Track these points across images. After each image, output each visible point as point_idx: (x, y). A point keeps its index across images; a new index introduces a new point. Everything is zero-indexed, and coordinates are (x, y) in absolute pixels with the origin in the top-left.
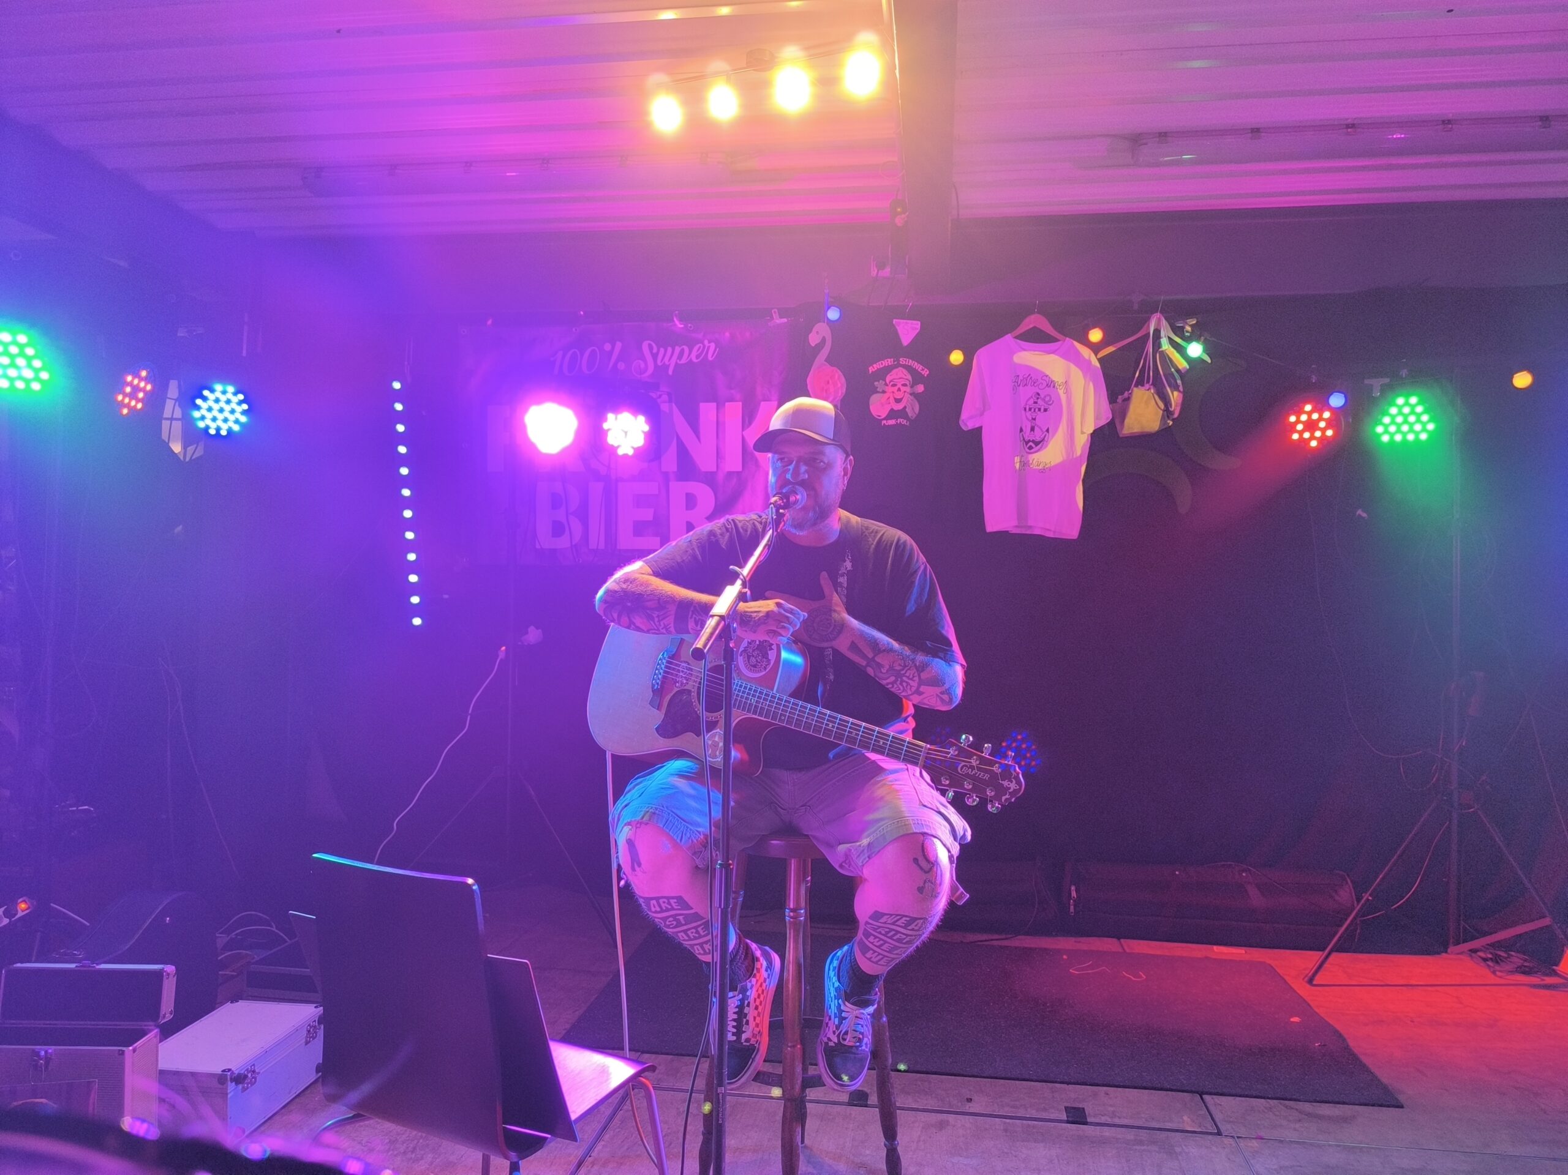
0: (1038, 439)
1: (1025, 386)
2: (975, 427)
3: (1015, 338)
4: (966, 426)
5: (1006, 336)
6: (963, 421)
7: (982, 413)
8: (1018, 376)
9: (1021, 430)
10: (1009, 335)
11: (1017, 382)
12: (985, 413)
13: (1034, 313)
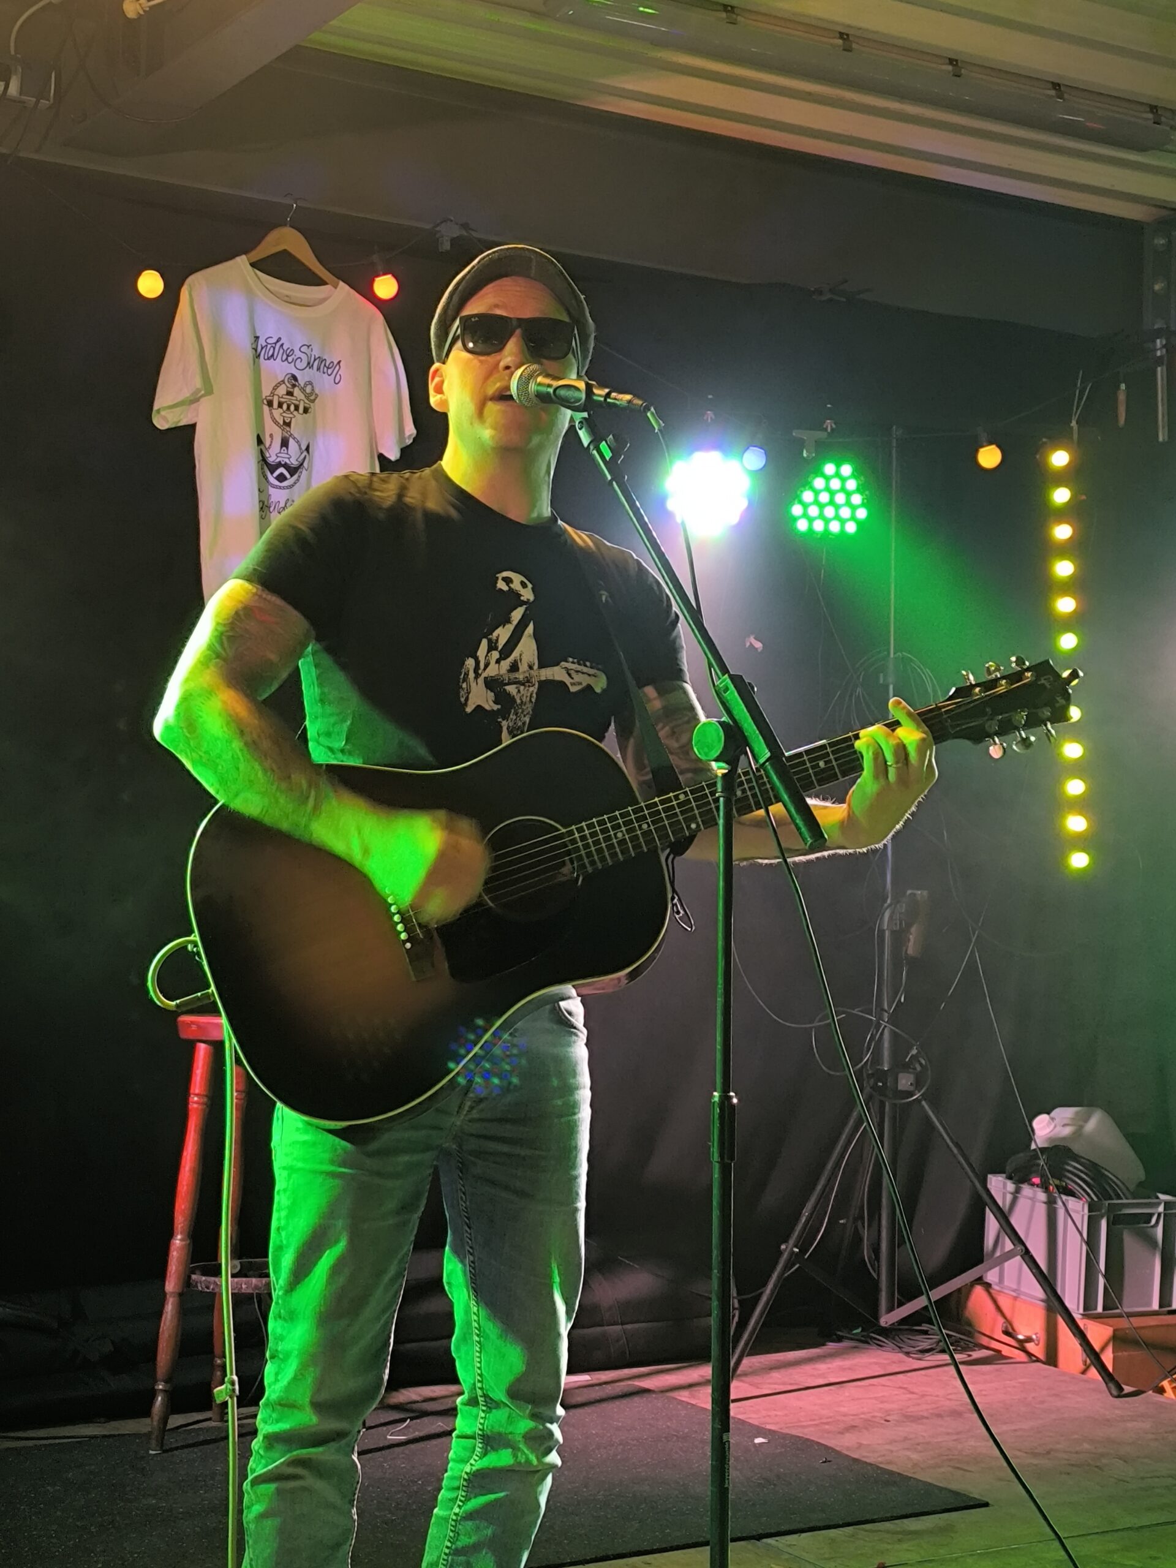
0: (294, 462)
1: (268, 359)
2: (182, 424)
3: (253, 265)
4: (163, 420)
5: (238, 259)
6: (158, 411)
7: (197, 400)
8: (257, 338)
9: (260, 441)
10: (244, 257)
11: (256, 350)
12: (202, 400)
13: (285, 225)
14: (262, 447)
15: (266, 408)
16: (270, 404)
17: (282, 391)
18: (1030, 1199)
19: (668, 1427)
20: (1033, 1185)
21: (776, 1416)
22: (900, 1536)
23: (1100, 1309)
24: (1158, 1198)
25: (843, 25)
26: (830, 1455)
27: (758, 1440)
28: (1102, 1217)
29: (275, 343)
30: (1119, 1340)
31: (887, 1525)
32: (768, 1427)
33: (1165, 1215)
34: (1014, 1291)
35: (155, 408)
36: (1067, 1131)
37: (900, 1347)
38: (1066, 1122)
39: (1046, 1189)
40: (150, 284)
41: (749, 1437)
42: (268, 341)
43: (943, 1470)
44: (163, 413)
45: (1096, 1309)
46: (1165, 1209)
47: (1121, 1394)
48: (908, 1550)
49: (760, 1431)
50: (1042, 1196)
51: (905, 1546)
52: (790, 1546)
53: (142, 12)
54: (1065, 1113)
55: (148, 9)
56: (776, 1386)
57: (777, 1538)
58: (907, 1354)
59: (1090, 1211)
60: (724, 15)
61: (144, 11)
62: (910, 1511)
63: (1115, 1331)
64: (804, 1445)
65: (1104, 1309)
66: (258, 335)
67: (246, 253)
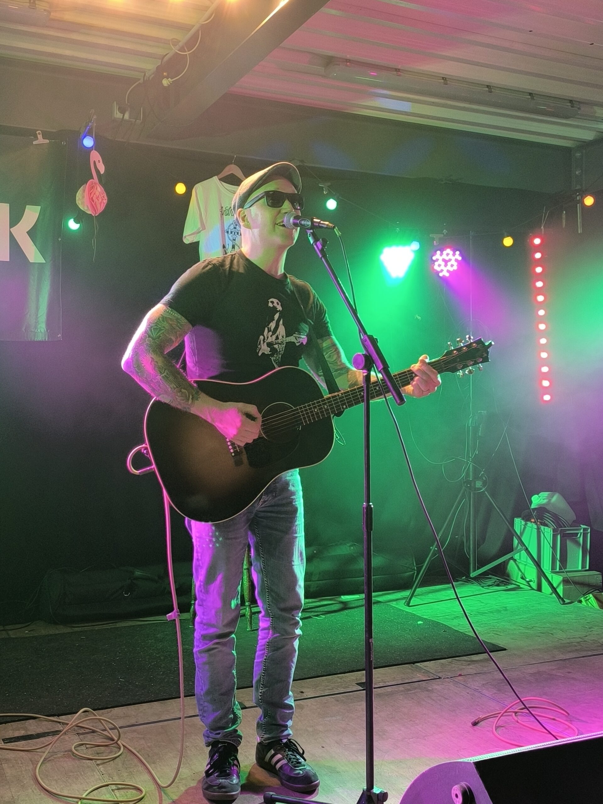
1: (227, 215)
2: (194, 242)
3: (220, 180)
4: (187, 240)
5: (214, 177)
6: (185, 237)
7: (199, 232)
8: (222, 207)
9: (224, 247)
10: (216, 176)
11: (222, 212)
12: (202, 232)
13: (232, 164)
14: (225, 249)
15: (226, 234)
16: (228, 232)
17: (232, 227)
18: (531, 527)
19: (385, 617)
20: (532, 522)
21: (428, 612)
22: (469, 663)
23: (558, 570)
24: (581, 527)
25: (443, 74)
26: (447, 628)
27: (419, 622)
28: (558, 534)
29: (229, 209)
30: (566, 581)
31: (465, 658)
32: (424, 617)
33: (583, 533)
34: (525, 562)
35: (184, 235)
36: (545, 501)
37: (480, 584)
38: (544, 498)
39: (537, 524)
40: (180, 189)
41: (416, 621)
42: (226, 208)
43: (490, 635)
44: (187, 237)
45: (556, 569)
46: (583, 531)
47: (564, 603)
48: (471, 669)
49: (421, 619)
50: (535, 526)
51: (471, 667)
52: (425, 666)
53: (169, 84)
54: (544, 495)
55: (171, 82)
56: (430, 600)
57: (421, 663)
58: (483, 587)
59: (553, 532)
60: (395, 73)
61: (170, 83)
62: (474, 652)
63: (563, 578)
64: (437, 624)
65: (559, 570)
66: (222, 206)
67: (217, 175)
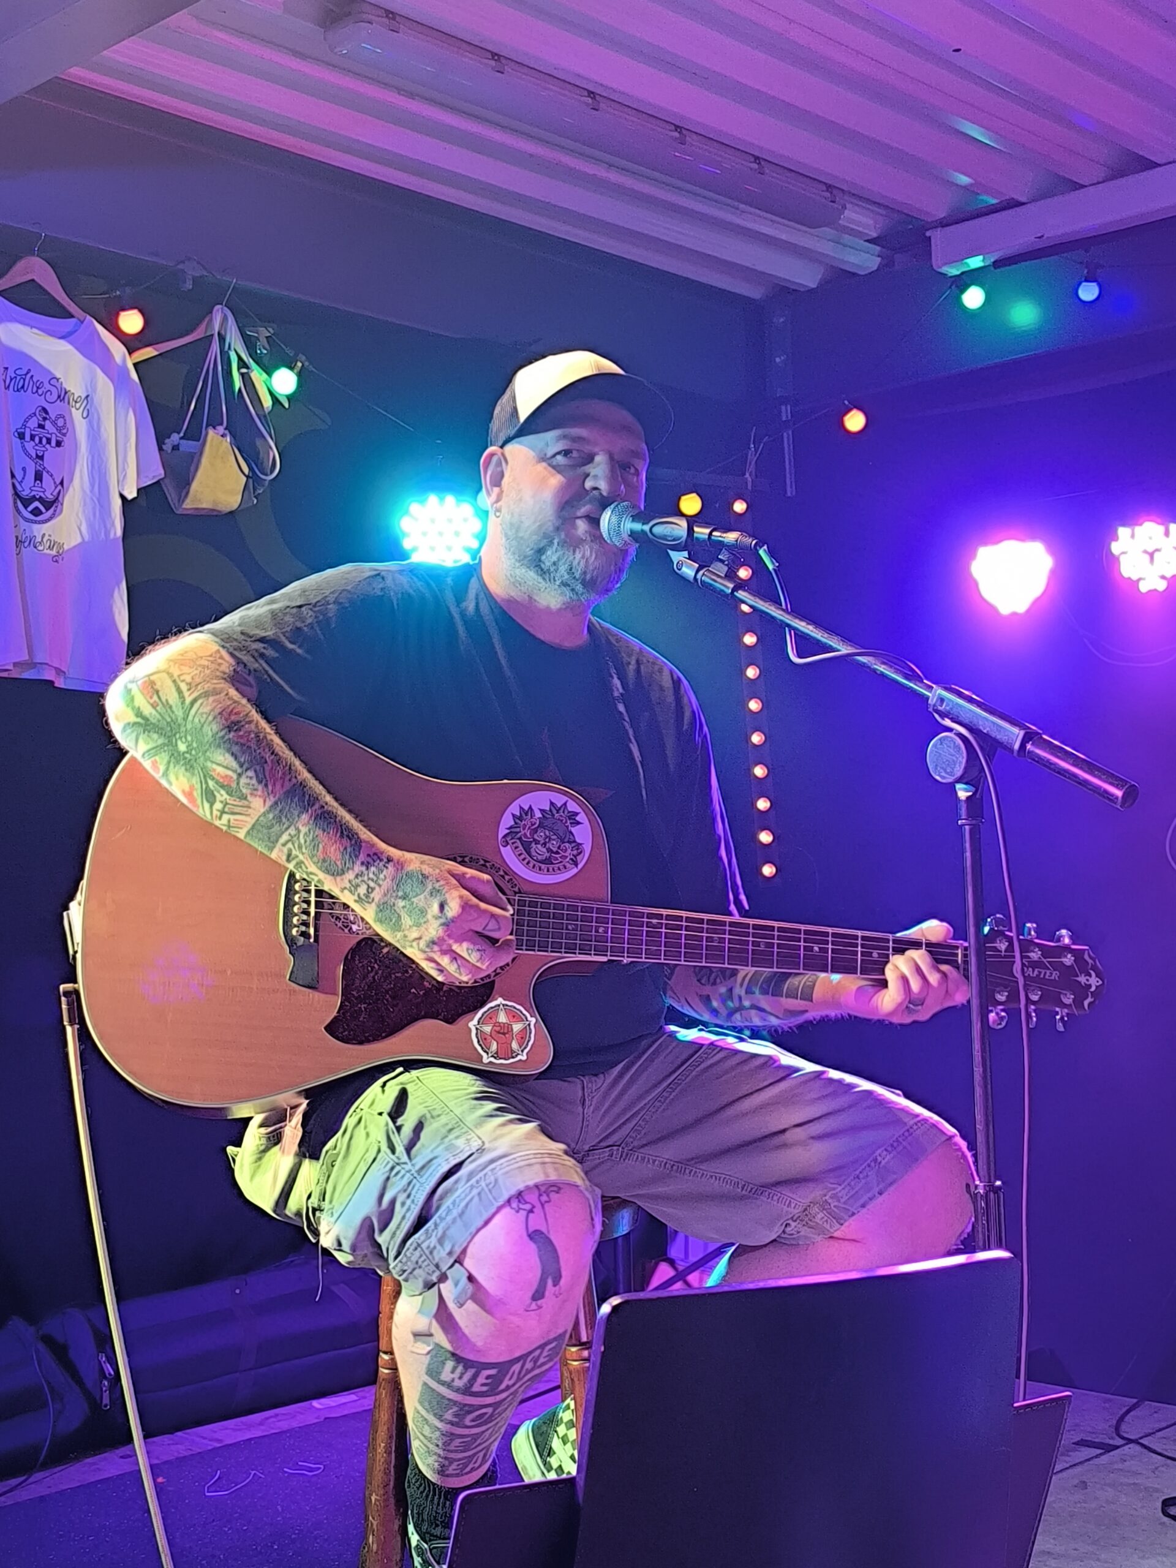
0: (51, 497)
1: (18, 390)
8: (6, 369)
9: (12, 474)
11: (5, 382)
13: (33, 255)
14: (15, 480)
15: (16, 440)
16: (22, 436)
17: (33, 423)
29: (26, 375)
42: (18, 372)
66: (7, 366)
